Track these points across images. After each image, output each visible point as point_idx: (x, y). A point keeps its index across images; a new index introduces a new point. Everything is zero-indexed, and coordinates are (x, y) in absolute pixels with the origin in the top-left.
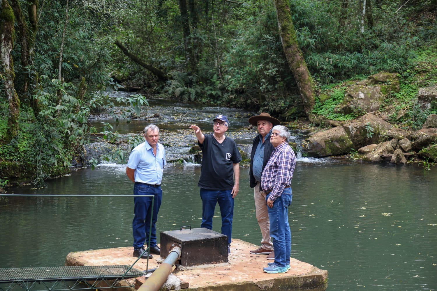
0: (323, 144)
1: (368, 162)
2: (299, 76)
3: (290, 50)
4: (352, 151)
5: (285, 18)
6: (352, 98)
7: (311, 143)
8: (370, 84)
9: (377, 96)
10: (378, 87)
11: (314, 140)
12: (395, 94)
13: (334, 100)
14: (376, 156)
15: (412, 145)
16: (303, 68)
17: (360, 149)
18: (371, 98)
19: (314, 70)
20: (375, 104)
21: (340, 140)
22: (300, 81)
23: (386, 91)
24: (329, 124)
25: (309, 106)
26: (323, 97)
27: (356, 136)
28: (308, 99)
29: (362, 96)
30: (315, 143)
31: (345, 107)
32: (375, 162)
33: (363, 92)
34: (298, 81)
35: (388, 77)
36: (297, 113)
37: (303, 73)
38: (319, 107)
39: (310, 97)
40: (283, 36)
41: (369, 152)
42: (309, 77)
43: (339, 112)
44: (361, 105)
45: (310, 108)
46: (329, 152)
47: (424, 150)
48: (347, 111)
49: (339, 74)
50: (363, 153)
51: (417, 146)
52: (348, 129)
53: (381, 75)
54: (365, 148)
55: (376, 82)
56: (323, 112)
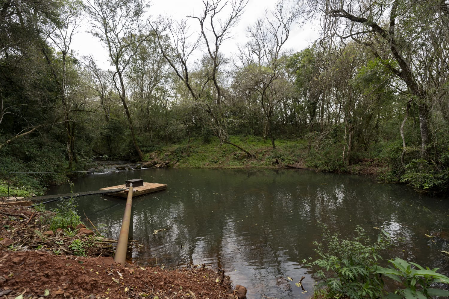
1: (157, 168)
3: (136, 147)
5: (135, 141)
6: (151, 156)
7: (144, 165)
8: (154, 153)
12: (160, 155)
13: (147, 156)
18: (155, 156)
19: (142, 151)
21: (150, 164)
23: (158, 154)
26: (145, 156)
27: (153, 163)
28: (141, 157)
30: (146, 165)
33: (153, 155)
34: (139, 153)
35: (158, 152)
36: (137, 161)
40: (135, 144)
42: (141, 152)
44: (153, 157)
45: (142, 159)
46: (148, 167)
47: (168, 165)
48: (150, 158)
49: (147, 152)
50: (155, 166)
51: (166, 164)
52: (151, 162)
53: (156, 151)
54: (156, 165)
55: (156, 153)
56: (145, 159)
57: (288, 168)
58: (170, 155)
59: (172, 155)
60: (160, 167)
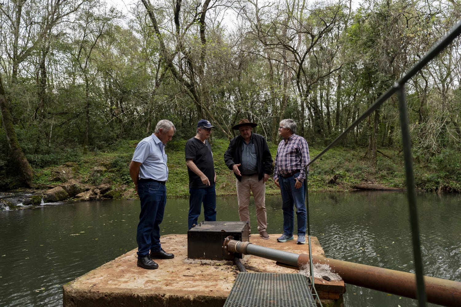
0: (55, 195)
1: (83, 201)
2: (23, 164)
3: (17, 151)
4: (68, 197)
5: (12, 134)
6: (59, 173)
7: (48, 195)
8: (65, 167)
9: (71, 172)
10: (70, 168)
11: (49, 193)
12: (79, 171)
13: (46, 175)
14: (87, 197)
15: (101, 191)
16: (25, 160)
17: (76, 196)
18: (69, 173)
19: (31, 162)
20: (71, 176)
21: (62, 193)
22: (23, 167)
23: (74, 170)
24: (47, 187)
25: (30, 180)
26: (39, 175)
27: (70, 190)
28: (29, 176)
29: (64, 172)
30: (50, 195)
31: (56, 178)
32: (88, 201)
33: (64, 170)
34: (22, 167)
35: (73, 164)
36: (17, 185)
37: (26, 163)
38: (37, 179)
39: (31, 174)
40: (11, 144)
41: (82, 196)
42: (29, 165)
43: (52, 181)
44: (65, 176)
45: (30, 181)
46: (58, 199)
47: (107, 193)
48: (57, 180)
49: (44, 164)
50: (78, 197)
51: (103, 192)
52: (64, 187)
53: (69, 163)
54: (79, 195)
55: (68, 166)
56: (41, 182)
57: (357, 191)
58: (105, 171)
59: (110, 172)
60: (91, 200)
